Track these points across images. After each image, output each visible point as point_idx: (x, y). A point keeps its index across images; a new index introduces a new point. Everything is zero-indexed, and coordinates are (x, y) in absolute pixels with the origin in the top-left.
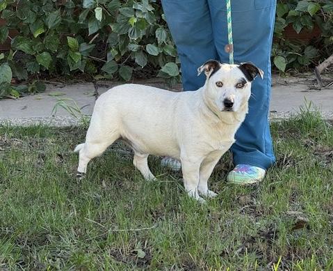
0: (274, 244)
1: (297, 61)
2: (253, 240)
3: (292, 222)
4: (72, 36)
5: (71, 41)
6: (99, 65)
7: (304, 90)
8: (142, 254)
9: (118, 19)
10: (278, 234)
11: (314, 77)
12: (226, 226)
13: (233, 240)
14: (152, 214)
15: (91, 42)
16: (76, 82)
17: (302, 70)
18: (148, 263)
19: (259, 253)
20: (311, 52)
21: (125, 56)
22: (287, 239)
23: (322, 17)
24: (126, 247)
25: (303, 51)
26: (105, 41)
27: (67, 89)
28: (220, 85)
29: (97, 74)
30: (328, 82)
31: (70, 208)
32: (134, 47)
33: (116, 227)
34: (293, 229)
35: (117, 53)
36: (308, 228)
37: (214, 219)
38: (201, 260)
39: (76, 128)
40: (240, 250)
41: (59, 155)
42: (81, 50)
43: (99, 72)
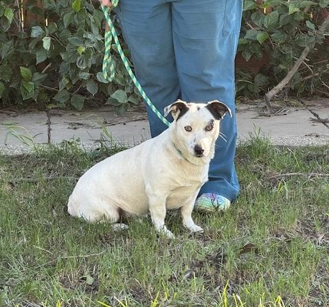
0: (223, 268)
1: (247, 89)
2: (201, 264)
3: (240, 246)
4: (25, 66)
5: (24, 71)
6: (52, 94)
7: (254, 116)
8: (90, 280)
9: (67, 48)
10: (226, 258)
11: (264, 104)
12: (174, 251)
13: (181, 265)
14: (101, 239)
15: (43, 72)
16: (29, 112)
17: (253, 97)
18: (96, 289)
19: (206, 277)
20: (260, 80)
21: (77, 85)
22: (235, 263)
23: (271, 46)
24: (75, 274)
25: (253, 79)
26: (58, 71)
27: (20, 118)
28: (188, 129)
29: (49, 103)
30: (278, 109)
31: (19, 235)
32: (85, 75)
33: (66, 254)
34: (241, 253)
35: (68, 82)
36: (257, 251)
37: (163, 244)
38: (150, 286)
39: (28, 156)
40: (188, 274)
41: (11, 183)
42: (34, 80)
43: (52, 101)
